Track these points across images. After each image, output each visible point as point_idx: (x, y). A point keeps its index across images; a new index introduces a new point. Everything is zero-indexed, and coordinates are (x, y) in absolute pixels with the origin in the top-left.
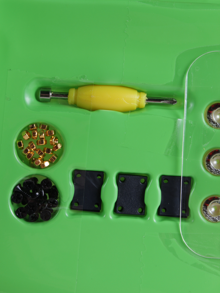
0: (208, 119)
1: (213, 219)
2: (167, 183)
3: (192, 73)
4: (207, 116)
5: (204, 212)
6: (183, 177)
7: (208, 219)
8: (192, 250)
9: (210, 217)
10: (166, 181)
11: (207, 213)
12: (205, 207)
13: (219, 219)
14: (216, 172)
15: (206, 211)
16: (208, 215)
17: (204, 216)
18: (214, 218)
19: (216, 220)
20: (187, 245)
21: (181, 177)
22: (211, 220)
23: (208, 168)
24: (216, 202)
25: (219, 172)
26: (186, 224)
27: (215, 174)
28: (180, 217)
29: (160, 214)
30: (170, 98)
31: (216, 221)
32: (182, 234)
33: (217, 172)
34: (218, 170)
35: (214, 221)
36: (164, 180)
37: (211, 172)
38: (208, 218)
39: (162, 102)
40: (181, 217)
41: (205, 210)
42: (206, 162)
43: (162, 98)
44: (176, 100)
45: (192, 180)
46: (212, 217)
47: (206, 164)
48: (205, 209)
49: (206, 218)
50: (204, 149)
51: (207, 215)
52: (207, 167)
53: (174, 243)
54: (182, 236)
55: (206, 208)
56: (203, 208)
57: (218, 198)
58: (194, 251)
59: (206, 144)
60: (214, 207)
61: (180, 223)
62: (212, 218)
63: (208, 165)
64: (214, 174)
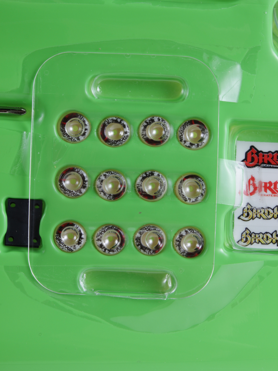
0: (61, 132)
1: (68, 249)
2: (14, 207)
3: (40, 78)
4: (61, 128)
5: (57, 241)
6: (31, 200)
7: (62, 249)
8: (43, 285)
9: (64, 246)
10: (13, 205)
11: (61, 242)
12: (58, 235)
13: (74, 249)
14: (70, 194)
15: (60, 239)
16: (62, 244)
17: (58, 245)
18: (69, 247)
19: (72, 249)
20: (37, 279)
21: (28, 199)
22: (66, 250)
23: (62, 189)
24: (71, 229)
25: (74, 194)
26: (35, 255)
27: (70, 196)
28: (28, 247)
29: (6, 244)
30: (18, 108)
31: (72, 251)
32: (31, 266)
33: (72, 194)
34: (72, 192)
35: (69, 251)
36: (11, 204)
37: (65, 193)
38: (61, 247)
39: (7, 113)
40: (30, 247)
41: (58, 239)
42: (59, 182)
43: (9, 107)
44: (25, 109)
45: (43, 202)
46: (66, 246)
47: (59, 185)
48: (58, 237)
49: (59, 247)
50: (55, 166)
51: (60, 244)
52: (60, 188)
53: (22, 276)
54: (31, 269)
55: (60, 237)
56: (56, 236)
57: (73, 224)
58: (45, 286)
59: (57, 161)
60: (68, 234)
61: (29, 253)
62: (66, 248)
63: (61, 186)
64: (68, 196)
